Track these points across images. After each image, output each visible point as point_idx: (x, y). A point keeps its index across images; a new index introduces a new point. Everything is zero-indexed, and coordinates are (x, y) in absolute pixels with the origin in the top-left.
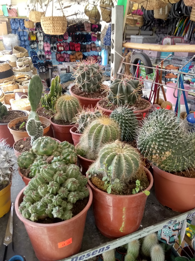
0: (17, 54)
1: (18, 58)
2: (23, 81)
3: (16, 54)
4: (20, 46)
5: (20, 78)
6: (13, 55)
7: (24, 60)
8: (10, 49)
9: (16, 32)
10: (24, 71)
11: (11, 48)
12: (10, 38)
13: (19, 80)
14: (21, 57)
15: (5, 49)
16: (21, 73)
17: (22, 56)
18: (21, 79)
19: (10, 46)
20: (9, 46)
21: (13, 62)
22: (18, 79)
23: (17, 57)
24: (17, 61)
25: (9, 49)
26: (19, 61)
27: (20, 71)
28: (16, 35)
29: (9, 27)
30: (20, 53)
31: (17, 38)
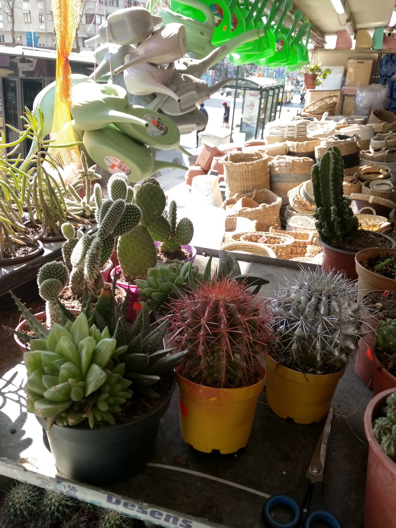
0: (376, 125)
1: (375, 133)
2: (372, 180)
3: (373, 125)
4: (387, 110)
5: (368, 173)
6: (368, 126)
7: (388, 139)
8: (366, 113)
9: (387, 82)
10: (381, 160)
11: (368, 112)
12: (371, 93)
13: (367, 176)
14: (384, 131)
15: (355, 114)
16: (375, 163)
17: (386, 130)
18: (371, 175)
19: (367, 108)
20: (364, 108)
21: (365, 140)
22: (365, 174)
23: (376, 130)
24: (374, 140)
25: (363, 115)
26: (378, 139)
27: (372, 159)
28: (385, 87)
29: (376, 71)
30: (382, 124)
31: (386, 94)
